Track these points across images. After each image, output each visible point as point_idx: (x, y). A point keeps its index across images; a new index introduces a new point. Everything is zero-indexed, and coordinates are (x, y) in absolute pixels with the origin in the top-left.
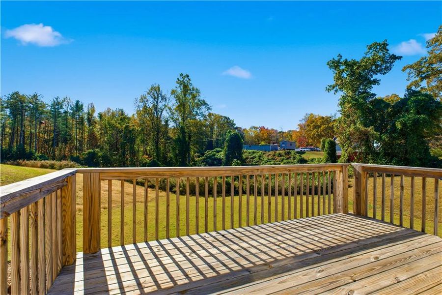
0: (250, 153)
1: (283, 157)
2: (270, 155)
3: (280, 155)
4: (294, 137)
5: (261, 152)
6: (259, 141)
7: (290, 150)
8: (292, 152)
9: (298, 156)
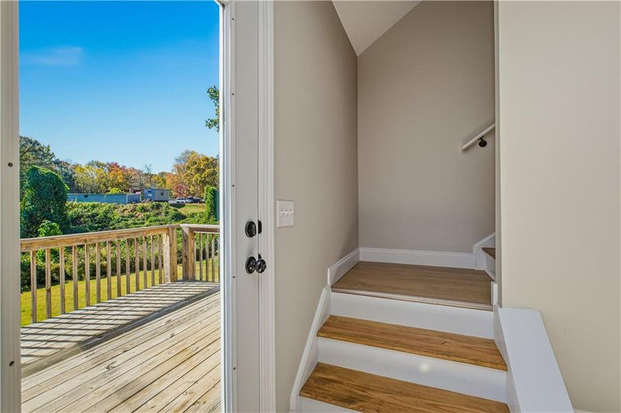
0: (85, 208)
1: (148, 213)
2: (126, 209)
3: (144, 210)
4: (168, 182)
5: (109, 205)
6: (107, 187)
7: (161, 201)
8: (164, 205)
9: (172, 210)
